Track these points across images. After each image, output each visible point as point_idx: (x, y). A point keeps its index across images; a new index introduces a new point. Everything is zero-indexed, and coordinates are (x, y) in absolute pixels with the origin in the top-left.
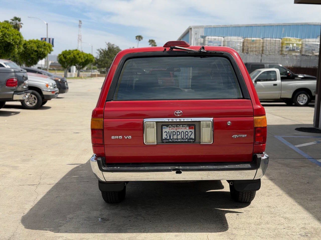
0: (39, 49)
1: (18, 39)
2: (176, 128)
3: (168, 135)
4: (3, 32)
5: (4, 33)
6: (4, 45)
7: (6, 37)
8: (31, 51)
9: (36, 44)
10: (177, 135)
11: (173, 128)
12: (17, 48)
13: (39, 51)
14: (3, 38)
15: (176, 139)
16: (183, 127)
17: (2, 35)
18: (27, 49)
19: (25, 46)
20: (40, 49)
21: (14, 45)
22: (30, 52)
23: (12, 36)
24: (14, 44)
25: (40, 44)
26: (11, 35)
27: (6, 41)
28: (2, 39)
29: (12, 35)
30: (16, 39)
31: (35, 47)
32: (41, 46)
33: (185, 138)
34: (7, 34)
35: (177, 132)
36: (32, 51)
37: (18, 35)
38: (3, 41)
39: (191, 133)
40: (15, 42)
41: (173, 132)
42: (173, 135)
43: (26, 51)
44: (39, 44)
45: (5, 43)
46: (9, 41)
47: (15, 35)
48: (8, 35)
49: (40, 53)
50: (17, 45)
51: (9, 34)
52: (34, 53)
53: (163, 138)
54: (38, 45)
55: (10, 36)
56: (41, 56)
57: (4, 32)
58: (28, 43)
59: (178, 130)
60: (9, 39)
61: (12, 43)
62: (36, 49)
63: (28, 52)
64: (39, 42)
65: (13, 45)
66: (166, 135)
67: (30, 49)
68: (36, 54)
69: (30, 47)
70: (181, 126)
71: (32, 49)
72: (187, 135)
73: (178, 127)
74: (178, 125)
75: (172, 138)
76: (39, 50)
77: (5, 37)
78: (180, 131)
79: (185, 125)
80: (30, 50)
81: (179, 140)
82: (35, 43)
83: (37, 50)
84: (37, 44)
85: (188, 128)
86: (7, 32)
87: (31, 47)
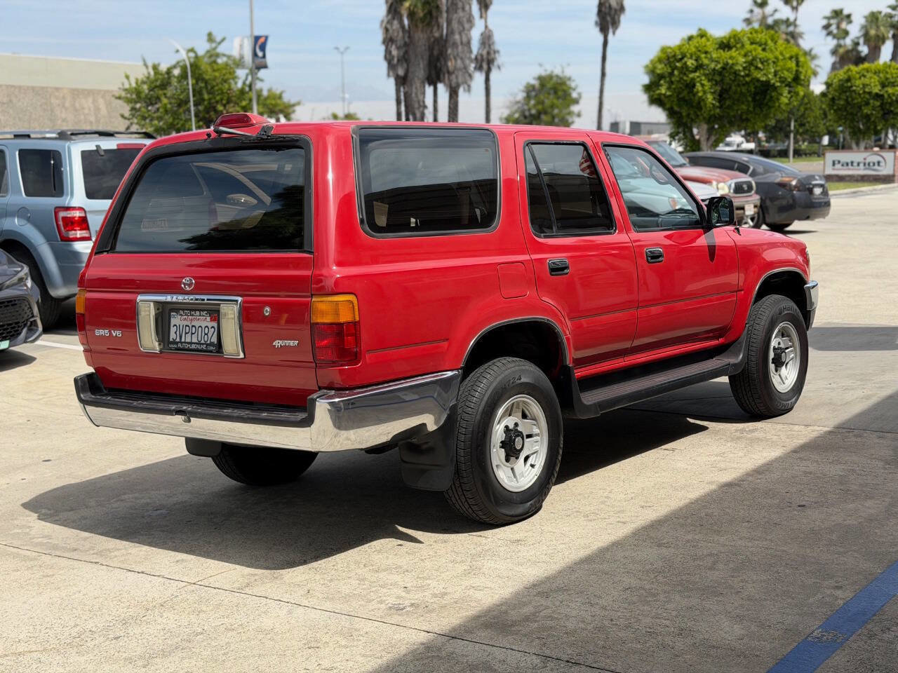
0: (886, 89)
1: (789, 70)
2: (190, 317)
3: (178, 333)
4: (750, 54)
5: (750, 58)
6: (753, 90)
7: (757, 68)
8: (864, 97)
9: (878, 76)
10: (192, 334)
11: (186, 317)
12: (789, 96)
13: (886, 96)
14: (747, 72)
15: (188, 343)
16: (200, 315)
17: (744, 65)
18: (854, 91)
19: (849, 84)
20: (890, 90)
21: (778, 86)
22: (860, 100)
23: (774, 62)
24: (778, 84)
25: (892, 74)
26: (770, 62)
27: (758, 80)
28: (748, 75)
29: (774, 60)
30: (782, 70)
31: (875, 86)
32: (892, 80)
33: (202, 342)
34: (758, 60)
35: (193, 326)
36: (867, 96)
37: (791, 58)
38: (747, 79)
39: (213, 329)
40: (783, 80)
41: (186, 326)
42: (186, 333)
43: (850, 99)
44: (889, 76)
45: (754, 84)
46: (764, 79)
47: (784, 59)
48: (762, 63)
49: (889, 101)
50: (789, 85)
51: (765, 59)
52: (871, 101)
53: (171, 340)
54: (883, 79)
55: (768, 64)
56: (892, 109)
57: (752, 54)
58: (858, 76)
59: (193, 324)
60: (765, 72)
61: (772, 82)
62: (876, 90)
63: (856, 101)
64: (888, 70)
65: (775, 88)
66: (176, 333)
67: (861, 92)
68: (878, 103)
69: (861, 86)
70: (198, 313)
71: (867, 90)
72: (207, 334)
73: (193, 315)
74: (193, 310)
75: (183, 340)
76: (887, 92)
77: (752, 68)
78: (197, 324)
79: (203, 311)
80: (860, 94)
81: (193, 346)
82: (875, 73)
83: (882, 93)
84: (881, 75)
85: (208, 319)
86: (762, 55)
87: (865, 85)
